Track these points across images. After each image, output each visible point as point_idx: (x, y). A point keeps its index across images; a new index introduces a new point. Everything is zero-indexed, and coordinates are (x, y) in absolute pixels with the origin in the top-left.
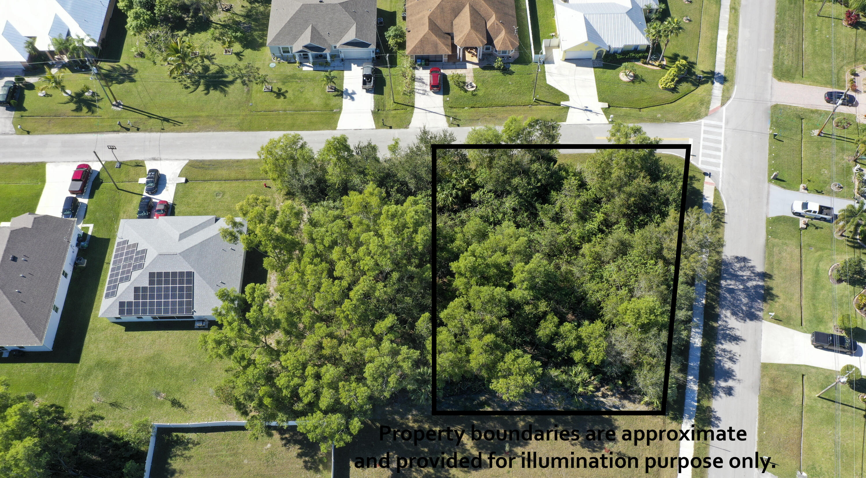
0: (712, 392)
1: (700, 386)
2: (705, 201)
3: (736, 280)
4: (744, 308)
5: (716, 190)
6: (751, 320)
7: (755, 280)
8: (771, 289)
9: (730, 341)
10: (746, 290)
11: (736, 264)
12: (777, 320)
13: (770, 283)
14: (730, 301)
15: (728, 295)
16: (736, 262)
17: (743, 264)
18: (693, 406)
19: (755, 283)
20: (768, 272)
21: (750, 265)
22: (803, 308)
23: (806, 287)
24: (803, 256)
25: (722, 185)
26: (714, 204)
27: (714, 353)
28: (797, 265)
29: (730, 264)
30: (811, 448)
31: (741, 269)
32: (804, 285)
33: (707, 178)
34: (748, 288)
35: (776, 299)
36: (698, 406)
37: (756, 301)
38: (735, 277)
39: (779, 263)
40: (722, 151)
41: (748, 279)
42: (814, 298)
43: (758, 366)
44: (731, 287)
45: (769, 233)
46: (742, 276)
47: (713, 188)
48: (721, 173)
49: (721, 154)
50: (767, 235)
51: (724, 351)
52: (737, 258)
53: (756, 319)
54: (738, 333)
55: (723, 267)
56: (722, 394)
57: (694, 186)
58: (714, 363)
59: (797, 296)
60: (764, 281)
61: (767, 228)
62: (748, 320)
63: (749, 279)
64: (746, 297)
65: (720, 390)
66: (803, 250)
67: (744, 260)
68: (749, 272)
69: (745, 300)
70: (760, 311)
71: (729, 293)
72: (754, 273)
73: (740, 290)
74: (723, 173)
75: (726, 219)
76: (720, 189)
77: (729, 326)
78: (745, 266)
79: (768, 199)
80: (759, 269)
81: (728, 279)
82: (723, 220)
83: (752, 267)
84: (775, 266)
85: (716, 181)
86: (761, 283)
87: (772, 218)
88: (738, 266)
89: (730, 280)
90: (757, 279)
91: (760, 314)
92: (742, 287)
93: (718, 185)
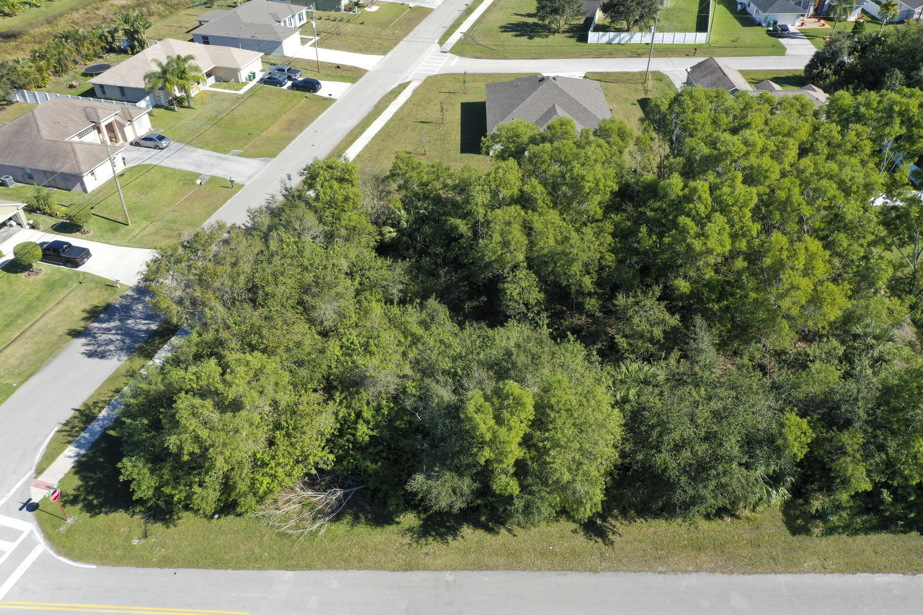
2: (82, 451)
3: (131, 329)
5: (40, 471)
7: (100, 329)
8: (85, 319)
10: (123, 319)
11: (113, 348)
12: (110, 286)
13: (80, 325)
16: (110, 351)
17: (101, 349)
19: (105, 325)
20: (69, 337)
21: (89, 348)
22: (57, 301)
23: (26, 322)
25: (18, 481)
29: (121, 350)
31: (111, 342)
32: (26, 326)
33: (36, 500)
34: (120, 320)
35: (88, 308)
37: (122, 305)
38: (127, 332)
39: (36, 351)
41: (110, 330)
42: (31, 308)
44: (147, 322)
46: (117, 334)
47: (43, 478)
50: (15, 389)
52: (102, 357)
53: (141, 288)
55: (137, 345)
59: (52, 314)
60: (86, 328)
63: (108, 330)
64: (133, 311)
67: (91, 355)
68: (99, 338)
69: (139, 307)
70: (127, 295)
72: (94, 337)
73: (135, 318)
75: (67, 415)
76: (32, 472)
78: (99, 346)
80: (80, 341)
81: (143, 331)
82: (77, 414)
83: (88, 345)
86: (96, 325)
88: (111, 347)
89: (139, 330)
90: (95, 331)
91: (130, 293)
92: (129, 322)
93: (27, 484)
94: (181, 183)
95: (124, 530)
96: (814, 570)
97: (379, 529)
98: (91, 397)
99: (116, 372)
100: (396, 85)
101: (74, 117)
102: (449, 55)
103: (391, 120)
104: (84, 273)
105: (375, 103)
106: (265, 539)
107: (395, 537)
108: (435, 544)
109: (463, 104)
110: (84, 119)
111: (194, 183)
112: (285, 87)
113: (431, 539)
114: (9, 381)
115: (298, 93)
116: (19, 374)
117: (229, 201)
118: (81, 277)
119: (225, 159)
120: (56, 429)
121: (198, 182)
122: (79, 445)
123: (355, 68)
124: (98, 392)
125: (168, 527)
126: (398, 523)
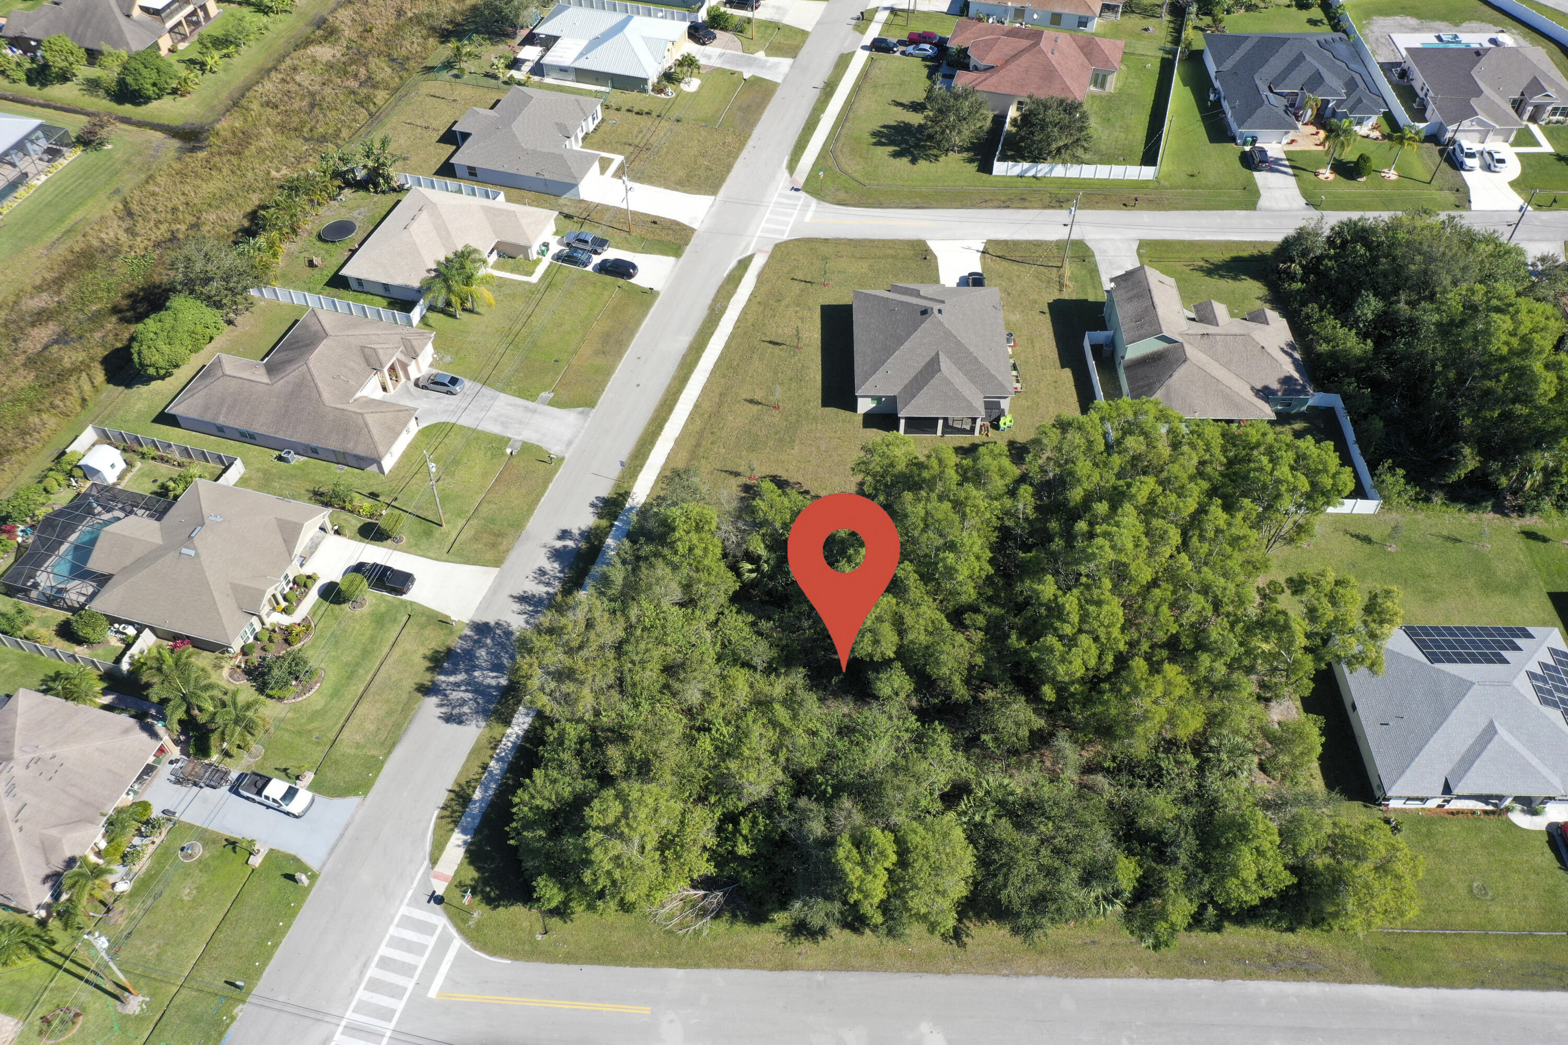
0: (587, 535)
1: (602, 542)
2: (468, 838)
3: (480, 684)
4: (489, 641)
5: (434, 861)
6: (486, 624)
7: (448, 684)
8: (429, 669)
9: (534, 596)
10: (470, 670)
11: (468, 711)
12: (444, 622)
13: (426, 678)
14: (507, 652)
15: (505, 661)
16: (466, 714)
17: (456, 711)
18: (621, 521)
19: (452, 679)
20: (420, 695)
21: (444, 710)
22: (391, 643)
23: (367, 673)
24: (339, 726)
25: (417, 871)
26: (452, 830)
27: (564, 582)
28: (360, 710)
29: (477, 712)
30: (485, 475)
31: (463, 703)
32: (369, 678)
33: (440, 892)
34: (467, 672)
35: (429, 653)
36: (616, 518)
37: (463, 650)
38: (478, 689)
39: (390, 713)
40: (376, 959)
41: (459, 686)
42: (366, 653)
43: (507, 564)
44: (494, 674)
45: (375, 765)
46: (467, 691)
47: (439, 868)
48: (406, 901)
49: (384, 950)
50: (383, 762)
51: (548, 584)
52: (460, 722)
53: (478, 624)
54: (517, 607)
55: (492, 707)
56: (576, 532)
57: (476, 875)
58: (571, 568)
59: (390, 660)
60: (433, 682)
61: (376, 776)
62: (492, 623)
63: (457, 685)
64: (477, 658)
65: (577, 537)
66: (333, 738)
67: (448, 719)
68: (451, 697)
69: (482, 653)
70: (466, 636)
71: (502, 664)
72: (445, 695)
73: (482, 669)
74: (401, 902)
75: (443, 797)
76: (427, 861)
77: (525, 616)
78: (453, 708)
79: (342, 835)
80: (433, 700)
81: (493, 687)
82: (452, 795)
83: (441, 705)
84: (400, 709)
85: (425, 880)
86: (442, 678)
87: (357, 795)
88: (466, 709)
89: (489, 686)
90: (444, 685)
91: (468, 632)
92: (476, 674)
93: (426, 874)
94: (489, 453)
95: (526, 924)
96: (1138, 975)
97: (756, 928)
98: (460, 774)
99: (478, 742)
100: (733, 263)
101: (352, 364)
102: (802, 194)
103: (732, 336)
104: (412, 603)
105: (709, 301)
106: (655, 936)
107: (770, 936)
108: (806, 943)
109: (823, 308)
110: (364, 365)
111: (504, 454)
112: (590, 268)
113: (802, 938)
114: (373, 752)
115: (608, 279)
116: (382, 744)
117: (551, 486)
118: (409, 608)
119: (534, 411)
120: (436, 813)
121: (508, 451)
122: (464, 831)
123: (678, 223)
124: (465, 767)
125: (565, 922)
126: (773, 921)
